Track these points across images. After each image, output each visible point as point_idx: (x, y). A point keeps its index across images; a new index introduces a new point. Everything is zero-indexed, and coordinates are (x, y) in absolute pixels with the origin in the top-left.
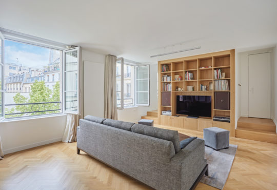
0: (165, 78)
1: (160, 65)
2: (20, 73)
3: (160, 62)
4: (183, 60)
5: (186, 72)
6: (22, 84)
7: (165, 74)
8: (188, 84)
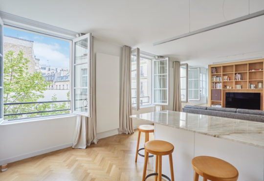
0: (214, 79)
1: (210, 68)
2: (50, 72)
3: (210, 65)
4: (234, 64)
5: (236, 74)
6: (54, 82)
7: (215, 75)
8: (237, 83)
